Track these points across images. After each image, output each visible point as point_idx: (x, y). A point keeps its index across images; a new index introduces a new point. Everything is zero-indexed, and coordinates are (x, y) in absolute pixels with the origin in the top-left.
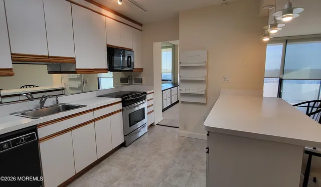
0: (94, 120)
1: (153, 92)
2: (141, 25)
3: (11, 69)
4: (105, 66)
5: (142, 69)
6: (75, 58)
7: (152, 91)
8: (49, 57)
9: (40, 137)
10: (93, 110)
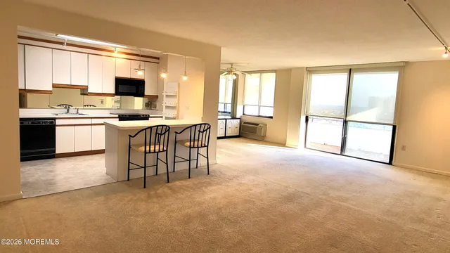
0: (91, 125)
2: (158, 58)
3: (51, 91)
4: (113, 92)
5: (157, 96)
6: (88, 86)
8: (71, 85)
9: (57, 124)
10: (92, 118)
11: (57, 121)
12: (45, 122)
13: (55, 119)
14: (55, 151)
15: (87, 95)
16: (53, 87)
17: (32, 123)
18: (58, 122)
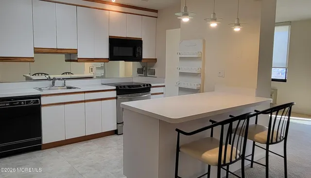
0: (85, 101)
1: (164, 86)
2: (156, 11)
3: (33, 58)
4: (106, 55)
5: (156, 59)
6: (77, 50)
7: (163, 84)
8: (57, 49)
9: (42, 103)
10: (85, 92)
11: (42, 98)
12: (28, 102)
13: (39, 97)
14: (40, 141)
15: (77, 61)
16: (35, 52)
17: (11, 104)
18: (44, 101)
